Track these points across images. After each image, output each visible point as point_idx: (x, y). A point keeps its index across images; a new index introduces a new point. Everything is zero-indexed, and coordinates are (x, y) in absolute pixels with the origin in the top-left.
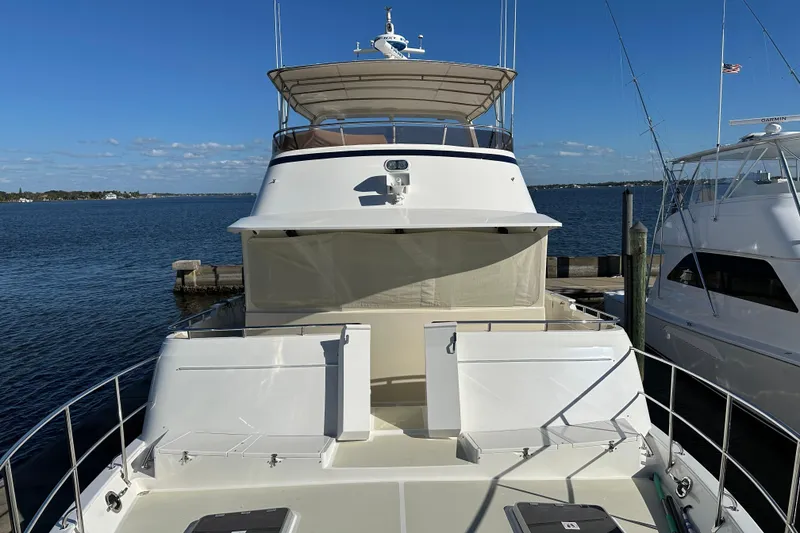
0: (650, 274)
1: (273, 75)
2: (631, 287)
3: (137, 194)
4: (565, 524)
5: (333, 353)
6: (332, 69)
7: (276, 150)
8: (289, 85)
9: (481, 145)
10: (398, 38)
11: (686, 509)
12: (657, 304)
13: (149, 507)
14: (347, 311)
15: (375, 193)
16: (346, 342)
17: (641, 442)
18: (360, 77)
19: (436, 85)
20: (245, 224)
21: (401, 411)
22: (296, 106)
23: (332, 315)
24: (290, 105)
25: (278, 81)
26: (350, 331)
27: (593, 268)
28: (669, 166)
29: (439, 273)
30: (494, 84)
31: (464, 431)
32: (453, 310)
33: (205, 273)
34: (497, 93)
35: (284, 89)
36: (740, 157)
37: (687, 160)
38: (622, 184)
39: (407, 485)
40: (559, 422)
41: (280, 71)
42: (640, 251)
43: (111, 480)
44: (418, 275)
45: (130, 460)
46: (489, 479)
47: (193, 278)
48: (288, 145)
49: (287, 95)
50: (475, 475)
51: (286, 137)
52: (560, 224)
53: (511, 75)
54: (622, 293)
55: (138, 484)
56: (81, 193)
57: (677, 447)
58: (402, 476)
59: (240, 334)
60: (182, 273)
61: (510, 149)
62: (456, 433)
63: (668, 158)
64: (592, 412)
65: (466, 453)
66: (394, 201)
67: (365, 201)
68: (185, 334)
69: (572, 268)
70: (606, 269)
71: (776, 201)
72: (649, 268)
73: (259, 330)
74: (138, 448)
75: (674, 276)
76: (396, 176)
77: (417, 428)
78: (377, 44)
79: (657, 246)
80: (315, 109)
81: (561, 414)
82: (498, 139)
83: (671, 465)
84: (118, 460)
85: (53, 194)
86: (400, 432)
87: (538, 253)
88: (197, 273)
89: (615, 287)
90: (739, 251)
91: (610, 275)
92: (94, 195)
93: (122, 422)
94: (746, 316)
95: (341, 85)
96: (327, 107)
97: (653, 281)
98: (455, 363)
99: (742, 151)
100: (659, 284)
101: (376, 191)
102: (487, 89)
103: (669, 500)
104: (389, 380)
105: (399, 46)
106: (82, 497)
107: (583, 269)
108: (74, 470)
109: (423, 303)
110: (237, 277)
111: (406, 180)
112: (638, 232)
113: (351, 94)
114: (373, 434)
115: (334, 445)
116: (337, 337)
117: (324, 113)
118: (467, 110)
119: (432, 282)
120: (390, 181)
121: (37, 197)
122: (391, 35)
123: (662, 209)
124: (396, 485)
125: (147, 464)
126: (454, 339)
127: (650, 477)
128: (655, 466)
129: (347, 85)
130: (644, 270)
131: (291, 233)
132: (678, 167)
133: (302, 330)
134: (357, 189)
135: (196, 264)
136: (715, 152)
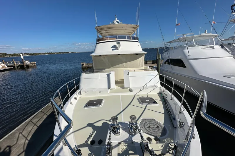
0: (161, 63)
1: (96, 28)
2: (158, 65)
3: (74, 52)
4: (147, 100)
5: (108, 76)
6: (106, 26)
7: (97, 42)
8: (99, 30)
9: (133, 39)
10: (118, 21)
11: (166, 98)
12: (162, 68)
13: (81, 99)
14: (110, 69)
15: (114, 48)
16: (111, 74)
17: (159, 88)
18: (111, 28)
19: (125, 29)
20: (93, 54)
21: (120, 85)
22: (100, 34)
23: (108, 70)
24: (99, 34)
25: (97, 29)
26: (111, 72)
27: (151, 62)
28: (165, 44)
29: (126, 62)
30: (135, 28)
31: (130, 87)
32: (128, 68)
33: (86, 65)
34: (136, 30)
35: (98, 30)
36: (178, 42)
37: (169, 42)
38: (157, 48)
39: (121, 95)
40: (146, 85)
41: (97, 27)
42: (160, 58)
43: (75, 95)
44: (122, 62)
45: (77, 93)
46: (134, 94)
47: (84, 66)
48: (99, 40)
49: (98, 32)
50: (132, 94)
51: (99, 39)
52: (147, 53)
53: (138, 26)
54: (156, 66)
55: (79, 96)
56: (65, 52)
57: (165, 89)
58: (120, 94)
59: (93, 73)
60: (83, 65)
61: (138, 40)
62: (129, 88)
63: (165, 42)
64: (151, 84)
65: (131, 91)
66: (118, 50)
67: (113, 50)
68: (84, 73)
69: (148, 63)
70: (154, 62)
71: (184, 49)
72: (161, 62)
73: (96, 72)
74: (78, 91)
75: (165, 63)
76: (118, 45)
77: (123, 87)
78: (114, 22)
79: (162, 58)
80: (103, 34)
81: (146, 84)
82: (136, 38)
83: (164, 92)
84: (75, 92)
85: (60, 53)
86: (120, 88)
87: (143, 58)
88: (85, 65)
89: (155, 65)
90: (176, 58)
91: (154, 64)
92: (67, 53)
93: (76, 87)
94: (177, 69)
95: (108, 29)
96: (106, 34)
97: (161, 64)
98: (129, 77)
99: (178, 40)
100: (162, 65)
101: (115, 48)
102: (134, 29)
103: (163, 97)
104: (118, 80)
105: (118, 22)
106: (71, 98)
107: (150, 62)
108: (69, 93)
109: (123, 67)
110: (91, 65)
111: (120, 45)
112: (159, 55)
113: (110, 31)
114: (116, 88)
115: (109, 90)
116: (109, 73)
117: (105, 35)
118: (130, 34)
119: (125, 64)
120: (117, 46)
121: (58, 53)
122: (116, 20)
123: (164, 51)
124: (120, 95)
125: (80, 93)
126: (129, 73)
127: (160, 94)
128: (161, 92)
129: (109, 29)
130: (160, 62)
131: (100, 56)
132: (167, 44)
133: (103, 72)
134: (112, 47)
135: (85, 63)
136: (174, 41)
